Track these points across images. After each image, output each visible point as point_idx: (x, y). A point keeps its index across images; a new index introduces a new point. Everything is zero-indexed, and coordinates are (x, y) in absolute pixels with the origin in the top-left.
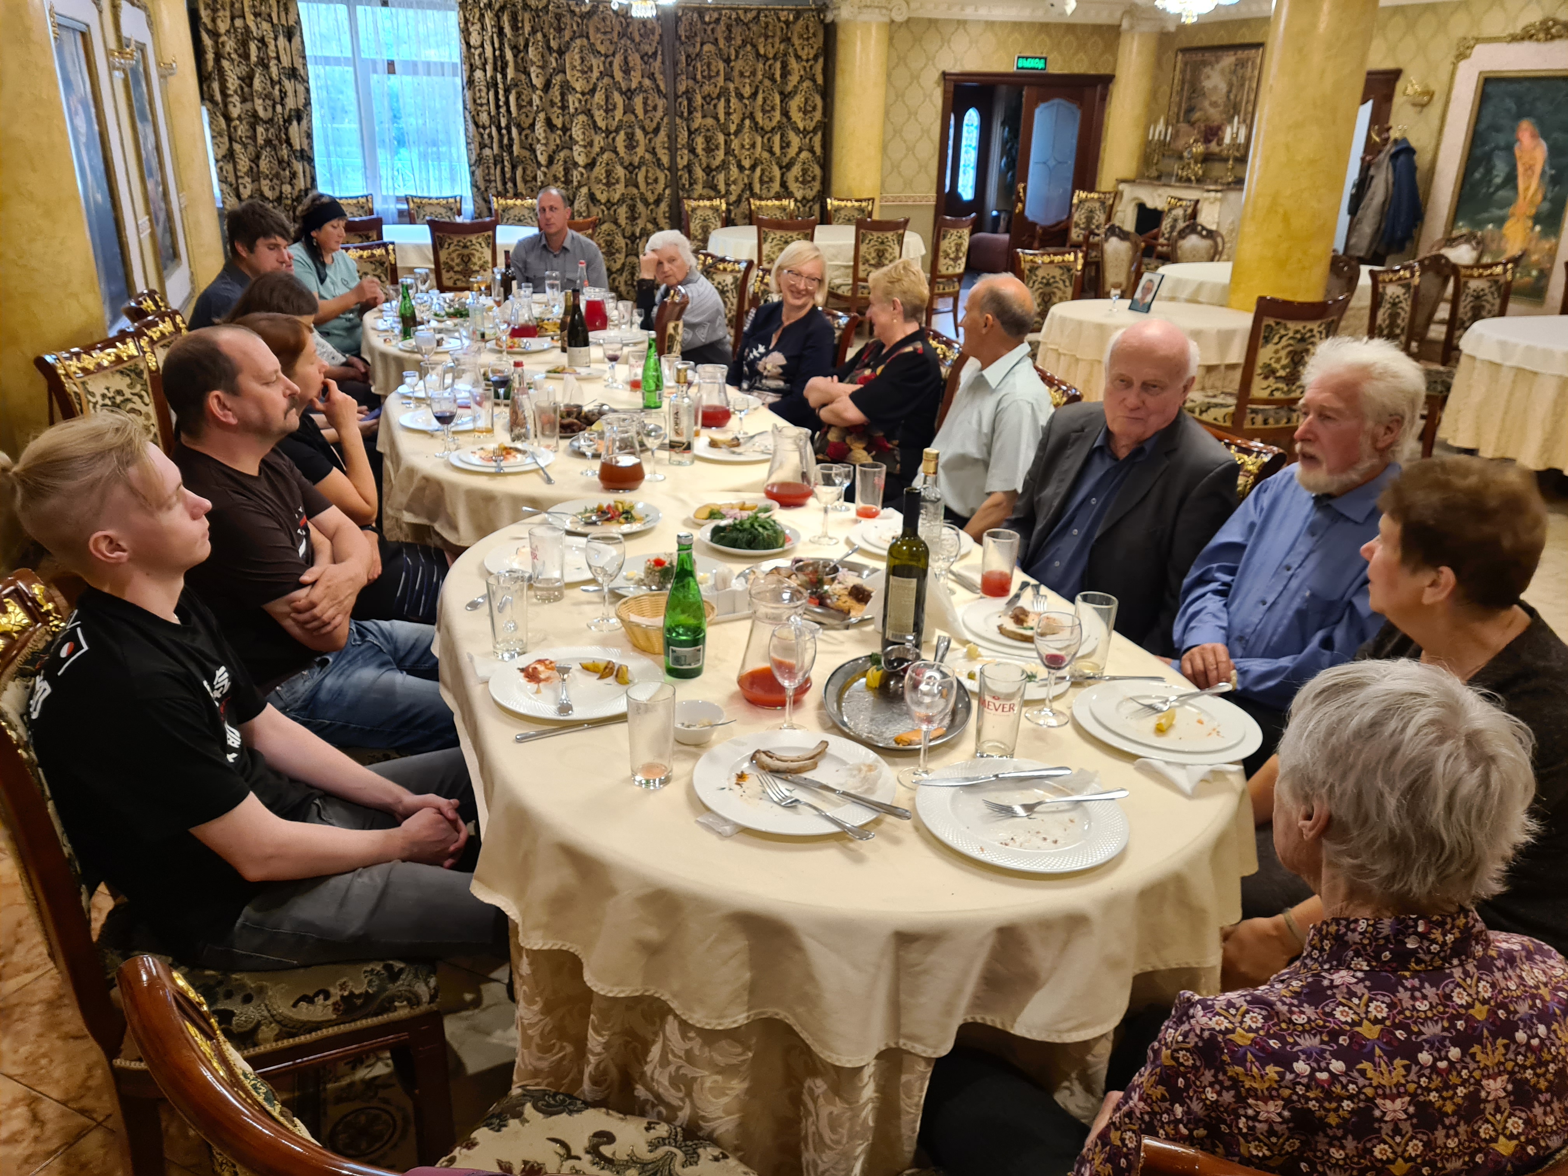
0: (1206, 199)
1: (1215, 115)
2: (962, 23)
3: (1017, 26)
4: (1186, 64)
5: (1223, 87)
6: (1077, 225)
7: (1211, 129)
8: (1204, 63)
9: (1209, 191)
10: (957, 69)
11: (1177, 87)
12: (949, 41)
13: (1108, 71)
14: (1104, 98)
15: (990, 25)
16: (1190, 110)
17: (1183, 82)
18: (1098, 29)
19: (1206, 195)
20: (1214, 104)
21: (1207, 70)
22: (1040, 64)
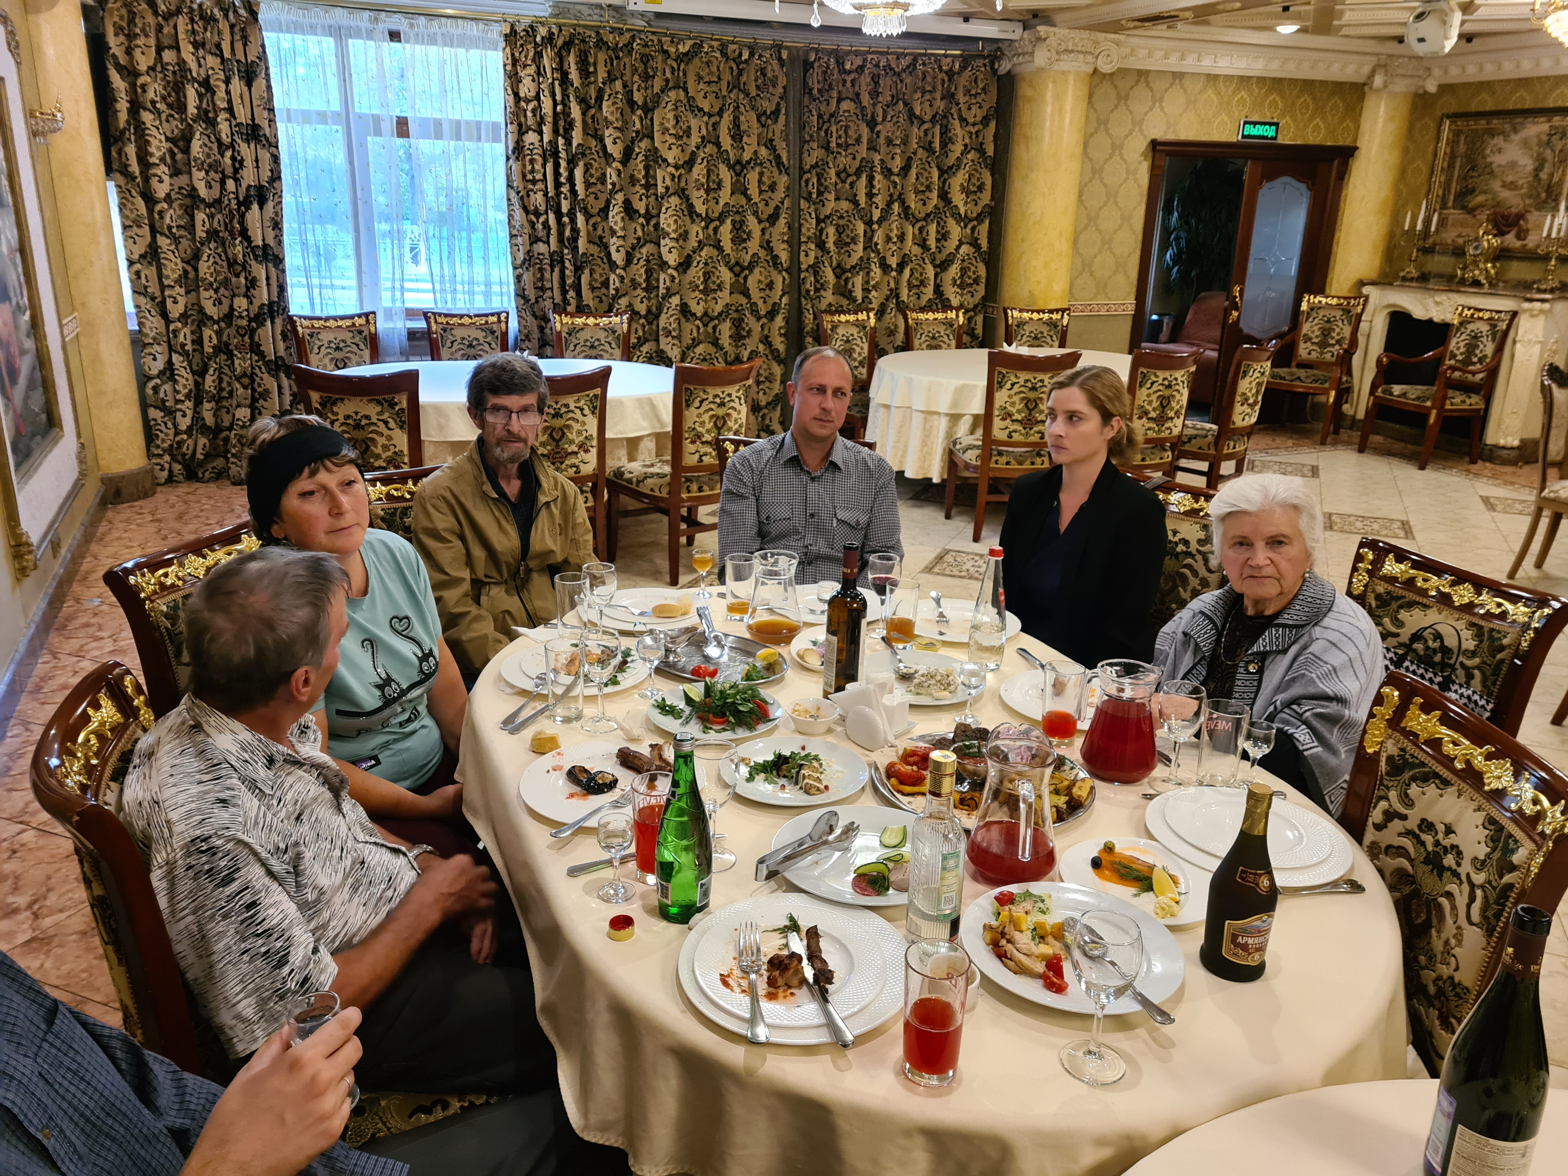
0: (1525, 311)
1: (1513, 200)
2: (1178, 76)
3: (1244, 81)
4: (1457, 134)
5: (1527, 163)
6: (1308, 339)
7: (1505, 217)
8: (1492, 133)
9: (1531, 300)
10: (1171, 137)
11: (1441, 163)
12: (1161, 99)
13: (1348, 142)
14: (1343, 175)
15: (1212, 79)
16: (1465, 193)
17: (1453, 156)
18: (1339, 88)
19: (1526, 305)
20: (1511, 186)
21: (1498, 141)
22: (1270, 132)
